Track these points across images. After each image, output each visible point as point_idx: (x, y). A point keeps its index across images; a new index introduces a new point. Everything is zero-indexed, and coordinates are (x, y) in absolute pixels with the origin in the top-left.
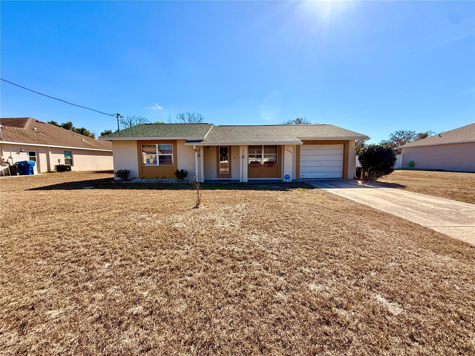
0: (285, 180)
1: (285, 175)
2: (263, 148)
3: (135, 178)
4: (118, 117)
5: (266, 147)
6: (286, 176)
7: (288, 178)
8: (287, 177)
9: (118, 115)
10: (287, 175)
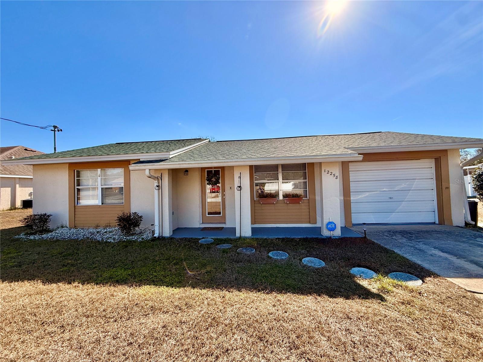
0: (326, 233)
1: (326, 221)
2: (280, 170)
3: (62, 227)
4: (55, 131)
5: (285, 167)
6: (327, 224)
7: (333, 229)
8: (331, 227)
9: (55, 127)
10: (330, 223)
